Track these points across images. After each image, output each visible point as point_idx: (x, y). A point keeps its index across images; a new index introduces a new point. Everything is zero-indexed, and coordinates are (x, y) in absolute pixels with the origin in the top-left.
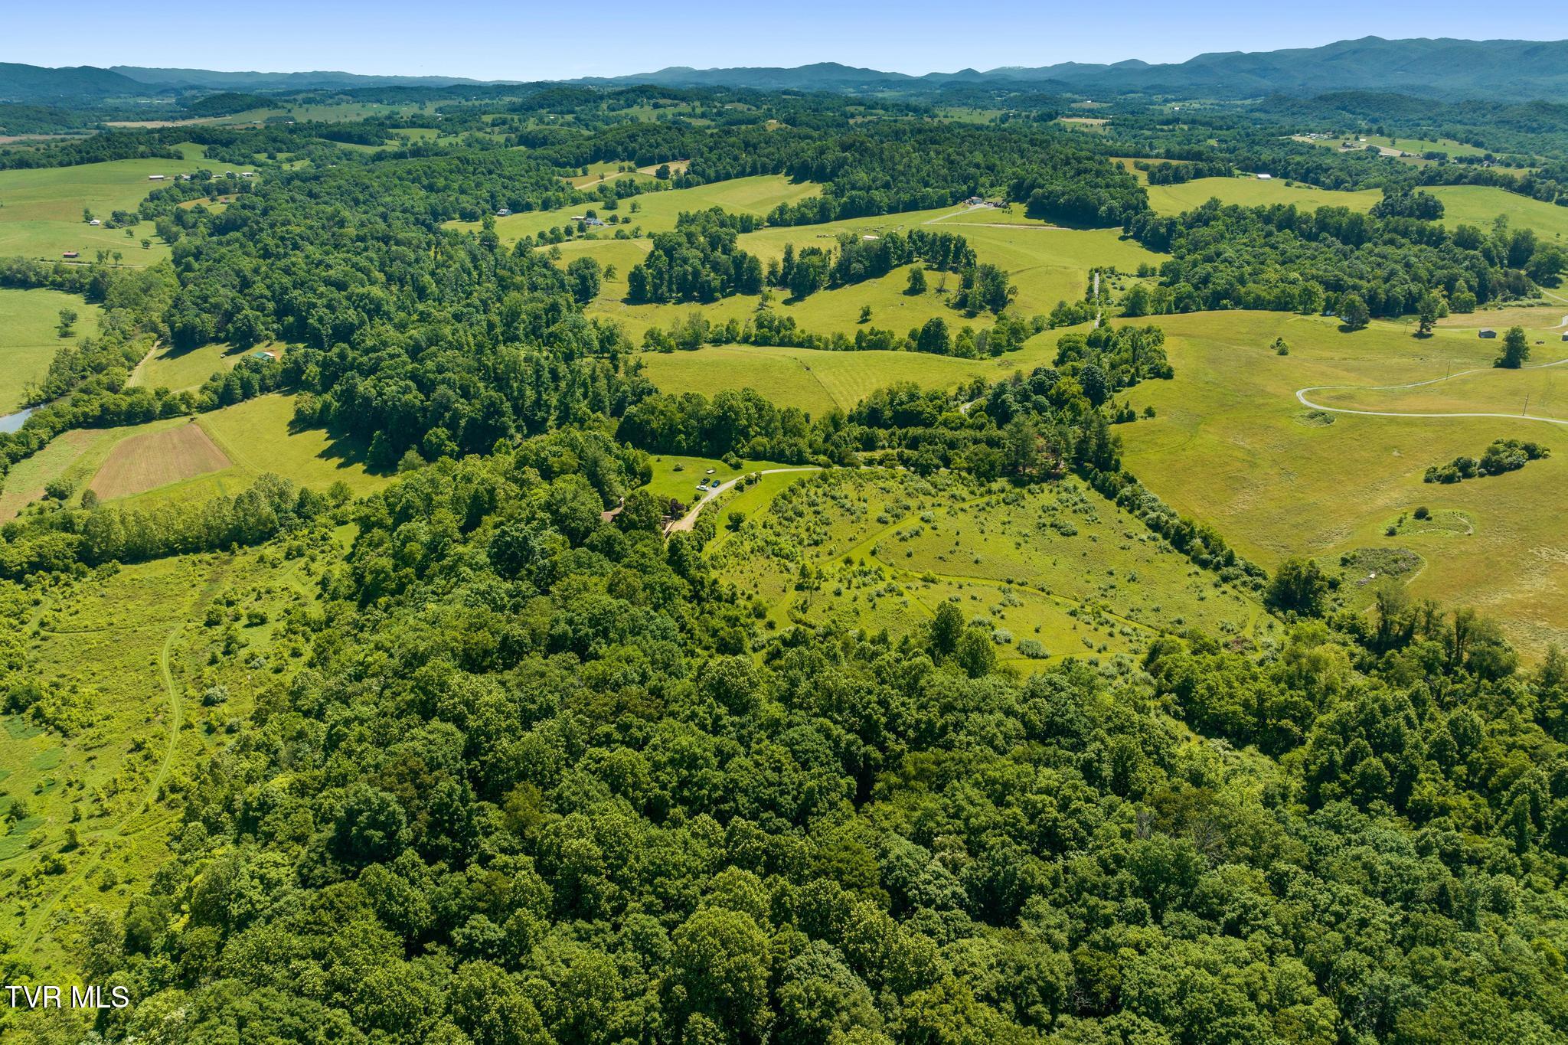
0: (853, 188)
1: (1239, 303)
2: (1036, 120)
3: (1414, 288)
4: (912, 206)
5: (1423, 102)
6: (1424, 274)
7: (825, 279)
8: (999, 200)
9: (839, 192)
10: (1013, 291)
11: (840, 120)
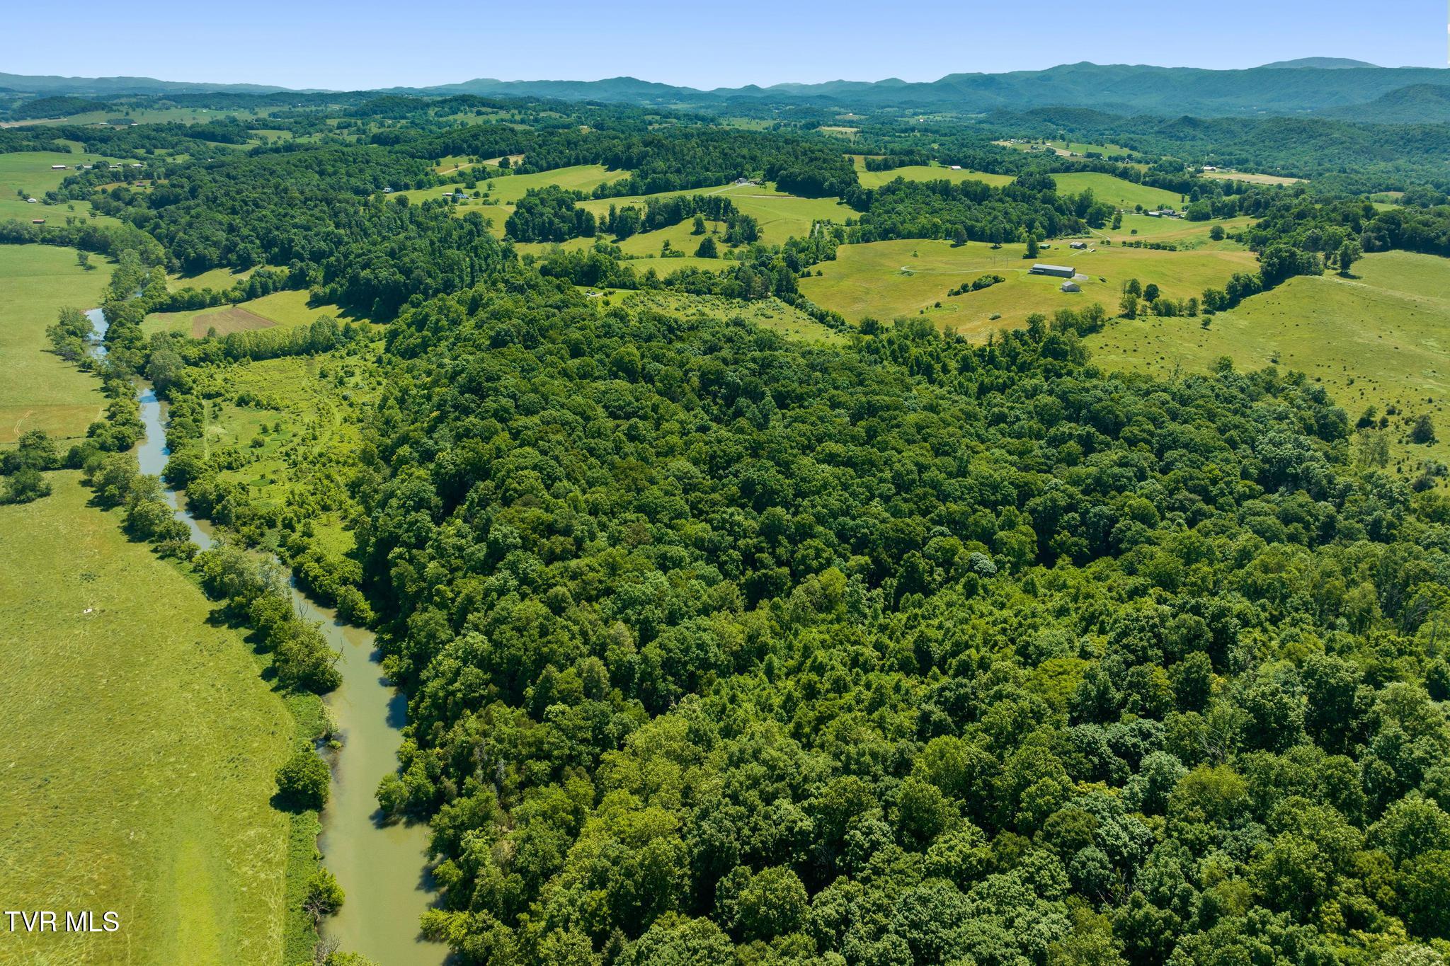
0: (654, 172)
1: (900, 235)
2: (801, 128)
3: (1008, 226)
4: (698, 184)
5: (1109, 116)
6: (1014, 218)
7: (638, 226)
8: (758, 180)
9: (644, 175)
10: (761, 231)
11: (640, 125)
